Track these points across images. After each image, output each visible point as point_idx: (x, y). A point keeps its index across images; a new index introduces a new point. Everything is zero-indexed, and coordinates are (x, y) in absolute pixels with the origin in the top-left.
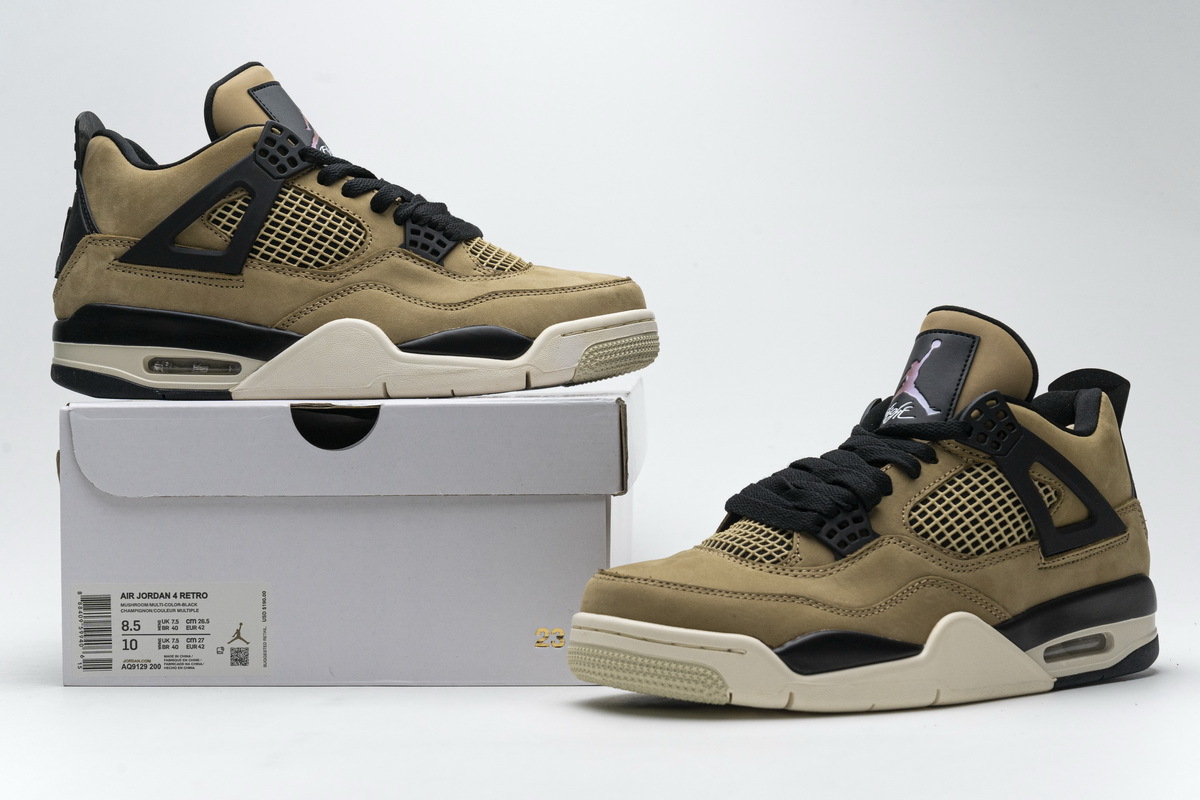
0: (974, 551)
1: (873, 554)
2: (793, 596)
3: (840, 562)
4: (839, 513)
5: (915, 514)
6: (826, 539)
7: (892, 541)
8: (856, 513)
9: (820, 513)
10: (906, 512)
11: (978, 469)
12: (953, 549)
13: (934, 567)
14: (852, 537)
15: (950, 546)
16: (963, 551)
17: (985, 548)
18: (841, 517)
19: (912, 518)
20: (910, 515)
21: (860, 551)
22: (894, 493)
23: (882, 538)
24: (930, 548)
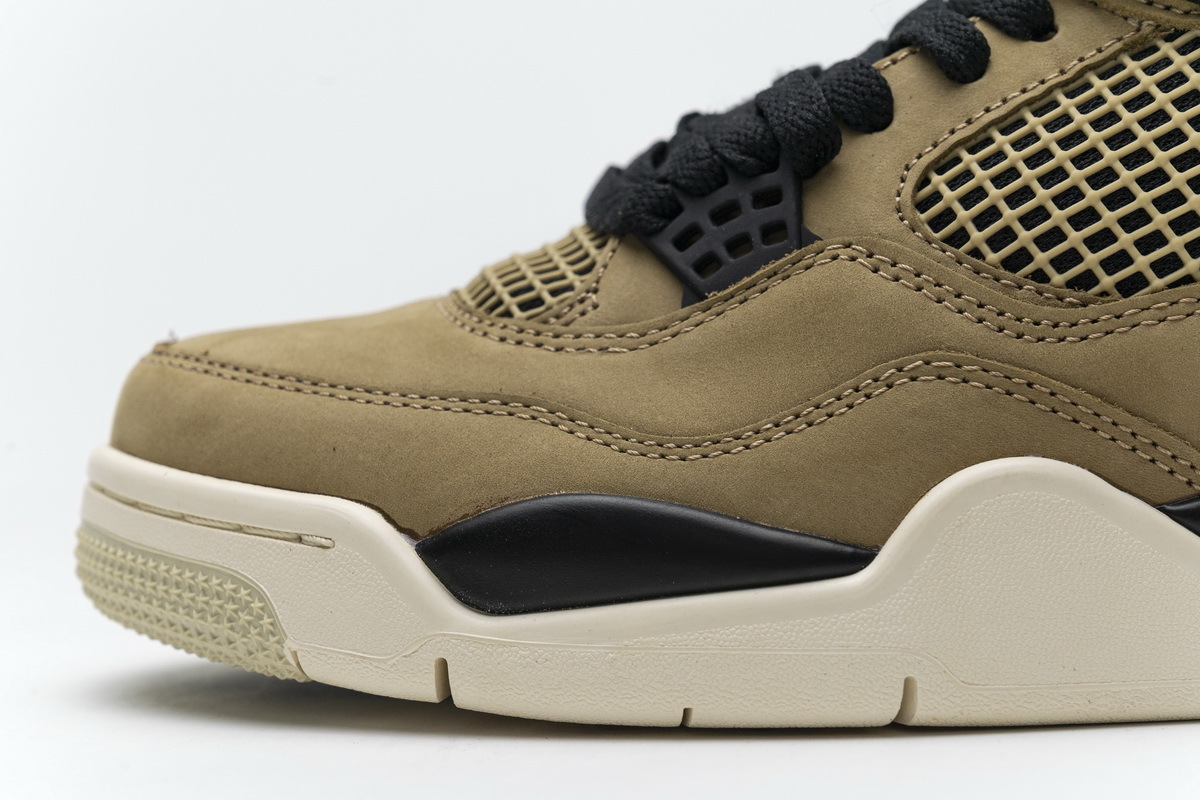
0: (1107, 281)
1: (780, 289)
2: (515, 399)
3: (687, 309)
4: (724, 182)
5: (938, 181)
6: (670, 250)
7: (844, 254)
8: (768, 180)
9: (675, 184)
10: (913, 177)
11: (1167, 49)
12: (1040, 276)
13: (961, 326)
14: (738, 245)
15: (1029, 268)
16: (1071, 284)
17: (1150, 274)
18: (724, 195)
19: (927, 190)
20: (924, 181)
21: (746, 280)
22: (895, 125)
23: (817, 244)
24: (963, 274)
